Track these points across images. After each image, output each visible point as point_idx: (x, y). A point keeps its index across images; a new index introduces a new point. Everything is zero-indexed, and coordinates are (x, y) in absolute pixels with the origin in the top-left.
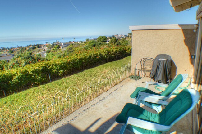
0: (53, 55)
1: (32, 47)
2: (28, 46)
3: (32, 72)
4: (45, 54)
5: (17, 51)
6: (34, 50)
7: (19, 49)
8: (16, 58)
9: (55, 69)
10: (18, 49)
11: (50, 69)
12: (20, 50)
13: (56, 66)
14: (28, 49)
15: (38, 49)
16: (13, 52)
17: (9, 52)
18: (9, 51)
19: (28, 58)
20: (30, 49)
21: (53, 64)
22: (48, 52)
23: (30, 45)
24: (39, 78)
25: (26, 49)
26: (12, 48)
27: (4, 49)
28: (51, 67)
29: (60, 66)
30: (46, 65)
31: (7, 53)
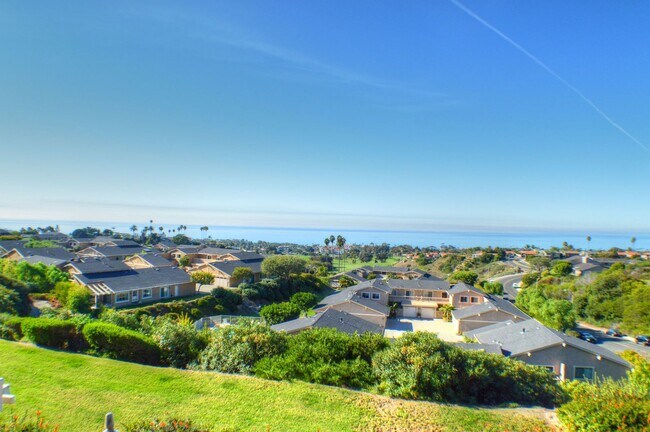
1: (481, 254)
2: (472, 251)
4: (520, 284)
5: (439, 261)
6: (487, 266)
7: (445, 257)
10: (442, 255)
12: (448, 258)
14: (470, 258)
15: (501, 263)
16: (427, 262)
17: (417, 260)
18: (417, 257)
20: (475, 262)
22: (530, 281)
23: (478, 249)
25: (463, 258)
26: (427, 250)
27: (407, 249)
31: (413, 262)
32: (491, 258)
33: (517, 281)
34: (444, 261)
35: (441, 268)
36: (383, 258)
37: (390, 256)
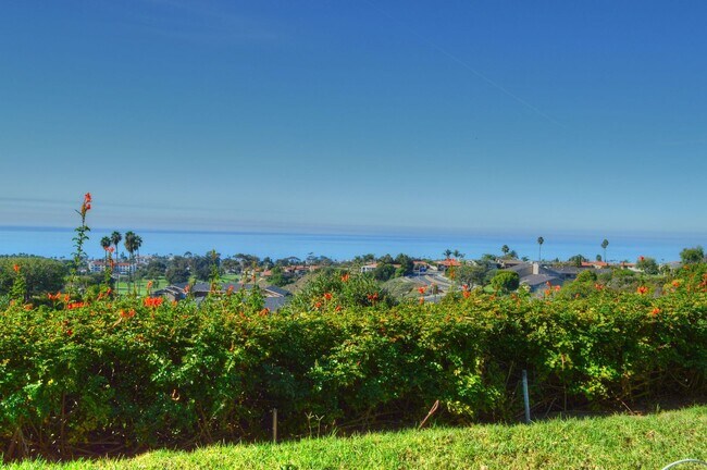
1: (375, 266)
2: (359, 261)
3: (438, 337)
5: (307, 277)
7: (317, 271)
9: (564, 349)
10: (312, 269)
12: (321, 274)
13: (575, 334)
15: (406, 280)
16: (286, 280)
17: (269, 278)
18: (269, 273)
21: (557, 318)
23: (370, 258)
26: (285, 263)
27: (249, 261)
28: (542, 331)
29: (598, 334)
30: (510, 315)
31: (262, 281)
32: (391, 272)
34: (314, 278)
36: (207, 276)
37: (222, 273)
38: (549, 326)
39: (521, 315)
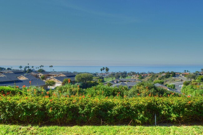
0: (192, 90)
1: (165, 74)
2: (161, 73)
4: (182, 86)
5: (147, 77)
6: (167, 79)
7: (150, 76)
8: (138, 86)
9: (166, 110)
10: (149, 75)
11: (159, 108)
12: (151, 76)
14: (160, 76)
15: (173, 78)
16: (142, 78)
17: (138, 77)
18: (138, 76)
19: (151, 89)
20: (162, 78)
22: (187, 84)
23: (164, 72)
24: (141, 116)
25: (157, 76)
26: (142, 74)
27: (134, 73)
28: (160, 105)
30: (154, 101)
31: (136, 78)
32: (169, 76)
33: (181, 84)
34: (149, 77)
35: (148, 80)
36: (124, 77)
37: (127, 76)
38: (162, 105)
39: (156, 102)
